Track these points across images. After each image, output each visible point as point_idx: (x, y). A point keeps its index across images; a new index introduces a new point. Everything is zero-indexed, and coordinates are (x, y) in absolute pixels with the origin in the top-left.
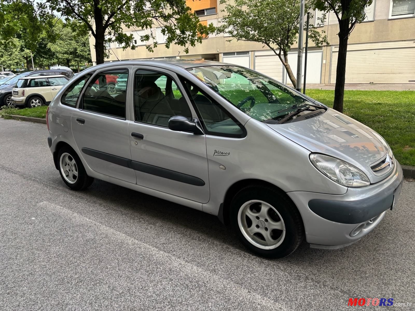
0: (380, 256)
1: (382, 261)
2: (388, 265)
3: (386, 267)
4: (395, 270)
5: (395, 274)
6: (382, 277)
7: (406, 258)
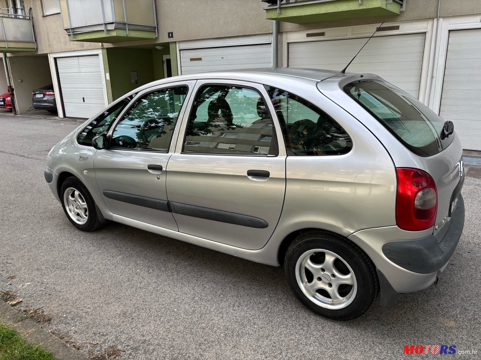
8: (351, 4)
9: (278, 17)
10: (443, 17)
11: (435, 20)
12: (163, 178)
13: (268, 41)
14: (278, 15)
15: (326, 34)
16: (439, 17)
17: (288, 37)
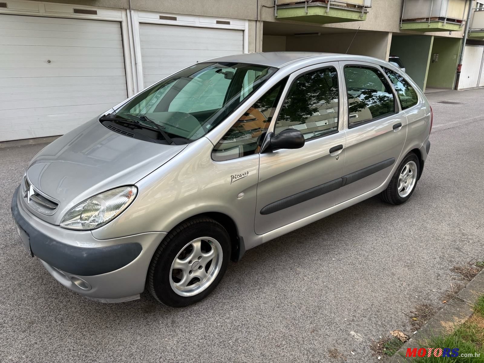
0: (32, 275)
1: (26, 273)
2: (19, 273)
3: (19, 271)
4: (10, 273)
5: (7, 270)
6: (15, 262)
7: (7, 290)
12: (342, 157)
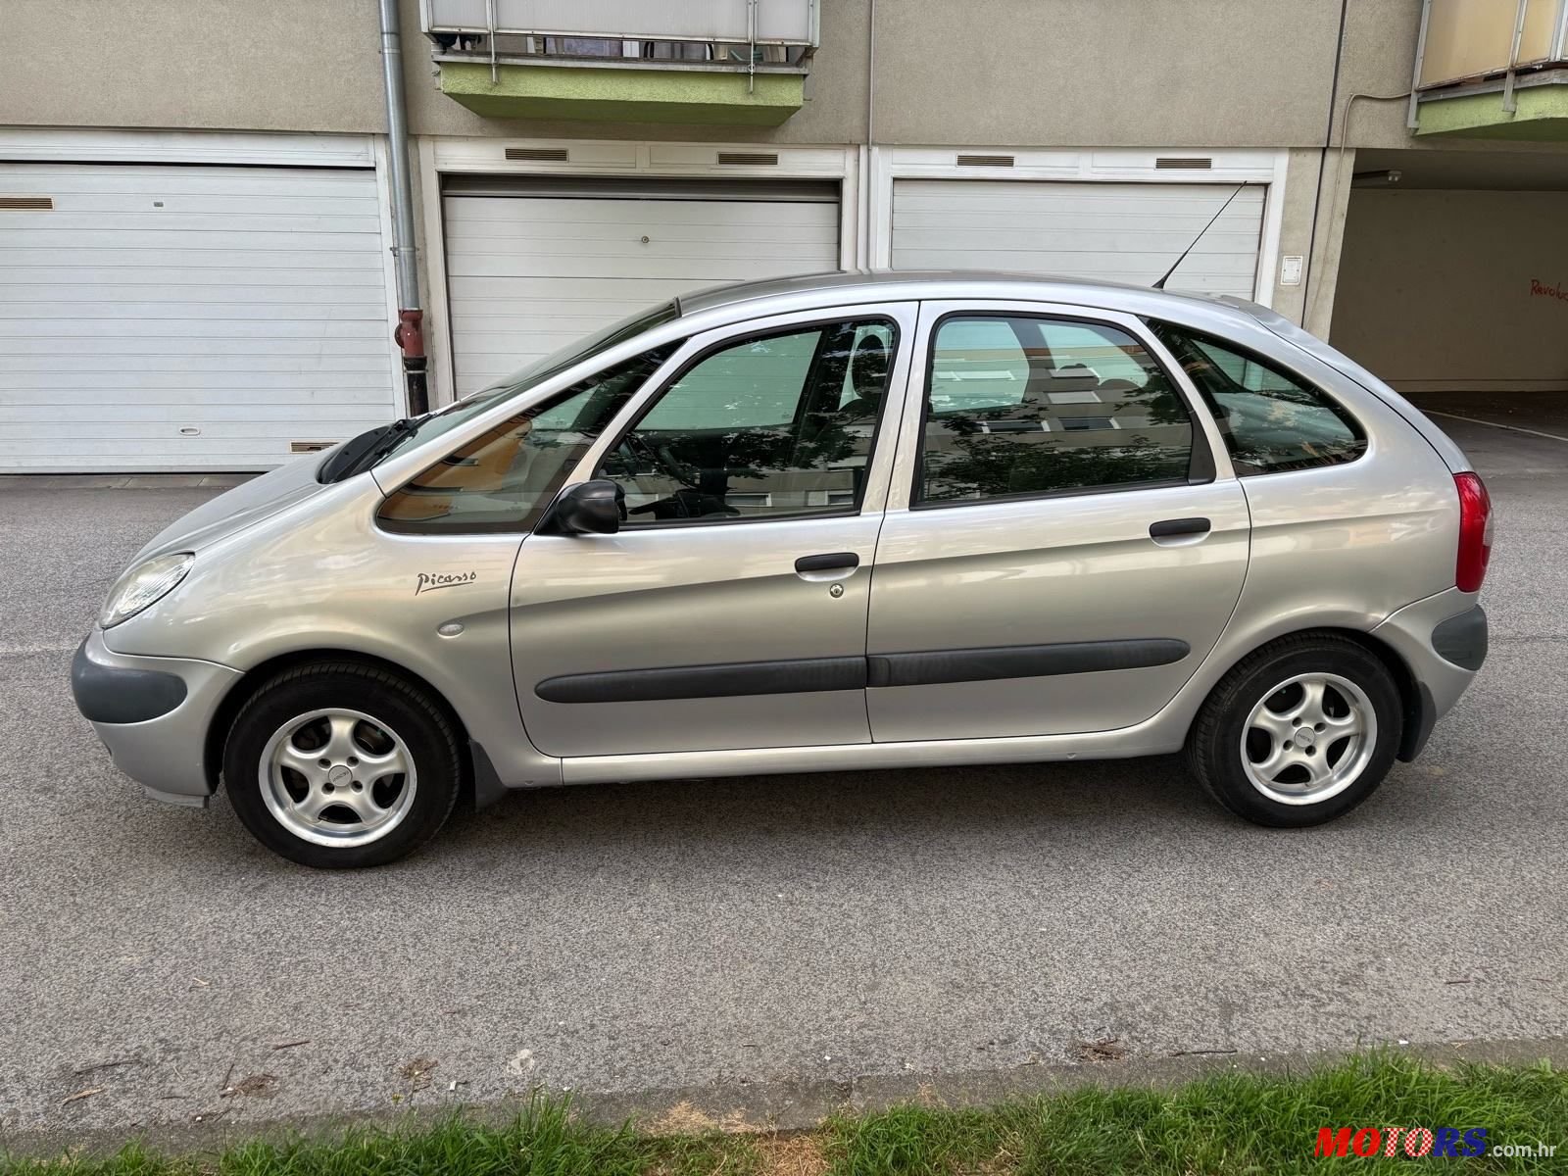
8: (721, 88)
9: (489, 93)
10: (880, 145)
11: (863, 150)
12: (855, 592)
13: (360, 158)
14: (490, 87)
15: (571, 156)
16: (873, 144)
17: (439, 152)
